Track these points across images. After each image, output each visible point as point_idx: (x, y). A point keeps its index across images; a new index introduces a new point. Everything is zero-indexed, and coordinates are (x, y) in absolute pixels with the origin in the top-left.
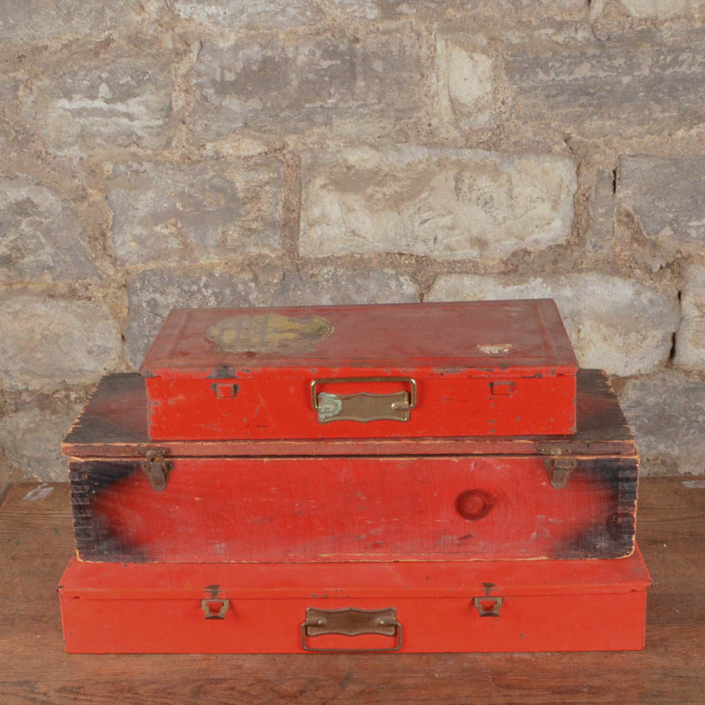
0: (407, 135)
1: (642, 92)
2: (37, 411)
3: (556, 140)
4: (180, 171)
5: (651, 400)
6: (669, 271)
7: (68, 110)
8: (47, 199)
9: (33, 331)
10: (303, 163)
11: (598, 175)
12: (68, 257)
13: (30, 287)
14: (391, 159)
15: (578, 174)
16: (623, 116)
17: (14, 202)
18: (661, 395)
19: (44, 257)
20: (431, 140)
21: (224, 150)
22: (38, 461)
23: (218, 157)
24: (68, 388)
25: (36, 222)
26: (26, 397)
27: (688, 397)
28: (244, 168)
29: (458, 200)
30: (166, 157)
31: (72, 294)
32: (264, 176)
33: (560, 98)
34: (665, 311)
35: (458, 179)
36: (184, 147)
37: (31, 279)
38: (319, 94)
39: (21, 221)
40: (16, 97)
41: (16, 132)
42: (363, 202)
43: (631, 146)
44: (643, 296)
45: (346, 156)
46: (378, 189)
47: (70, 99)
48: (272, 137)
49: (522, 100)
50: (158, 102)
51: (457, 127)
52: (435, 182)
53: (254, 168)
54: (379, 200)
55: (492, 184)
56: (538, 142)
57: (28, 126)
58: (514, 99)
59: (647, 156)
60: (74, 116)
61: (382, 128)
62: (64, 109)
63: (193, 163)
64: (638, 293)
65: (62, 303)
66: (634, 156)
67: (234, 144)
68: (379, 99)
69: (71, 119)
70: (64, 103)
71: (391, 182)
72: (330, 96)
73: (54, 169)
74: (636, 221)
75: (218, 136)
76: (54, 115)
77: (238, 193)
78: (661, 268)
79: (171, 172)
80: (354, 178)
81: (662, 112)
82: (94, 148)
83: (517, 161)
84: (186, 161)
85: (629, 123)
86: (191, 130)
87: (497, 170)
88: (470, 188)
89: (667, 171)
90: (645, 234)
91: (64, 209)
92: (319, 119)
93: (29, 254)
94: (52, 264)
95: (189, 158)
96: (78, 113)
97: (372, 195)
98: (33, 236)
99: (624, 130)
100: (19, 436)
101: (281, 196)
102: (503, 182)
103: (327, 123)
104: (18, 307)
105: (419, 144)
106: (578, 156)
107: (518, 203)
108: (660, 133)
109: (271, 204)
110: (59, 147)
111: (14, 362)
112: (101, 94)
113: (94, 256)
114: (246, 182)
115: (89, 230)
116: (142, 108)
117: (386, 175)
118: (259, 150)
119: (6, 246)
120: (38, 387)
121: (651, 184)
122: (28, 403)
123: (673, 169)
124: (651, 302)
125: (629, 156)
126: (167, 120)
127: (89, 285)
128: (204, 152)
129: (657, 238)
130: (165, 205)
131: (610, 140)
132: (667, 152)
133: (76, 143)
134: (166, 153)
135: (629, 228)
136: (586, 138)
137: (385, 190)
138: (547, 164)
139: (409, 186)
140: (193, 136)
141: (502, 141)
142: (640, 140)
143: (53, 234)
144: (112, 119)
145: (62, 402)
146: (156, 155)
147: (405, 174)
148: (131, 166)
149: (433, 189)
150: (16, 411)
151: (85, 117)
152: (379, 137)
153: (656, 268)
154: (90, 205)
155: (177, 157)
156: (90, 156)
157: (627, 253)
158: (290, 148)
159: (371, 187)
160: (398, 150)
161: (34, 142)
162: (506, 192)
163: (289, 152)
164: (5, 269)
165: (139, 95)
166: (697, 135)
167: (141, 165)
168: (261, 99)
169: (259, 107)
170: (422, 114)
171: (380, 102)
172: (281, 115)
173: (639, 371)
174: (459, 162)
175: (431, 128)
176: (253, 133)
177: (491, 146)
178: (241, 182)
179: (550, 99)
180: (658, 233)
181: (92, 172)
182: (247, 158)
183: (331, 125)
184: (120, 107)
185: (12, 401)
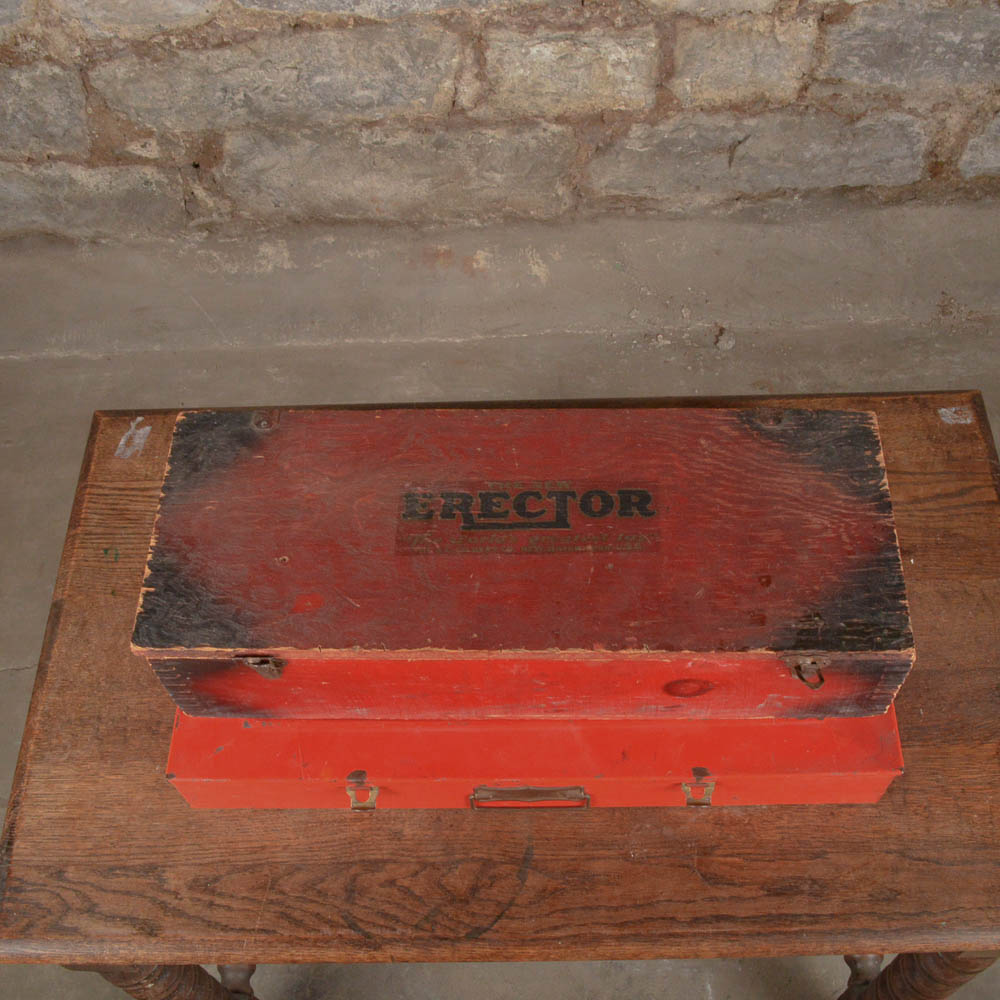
2: (135, 59)
18: (896, 20)
22: (148, 111)
24: (165, 33)
26: (116, 44)
100: (119, 88)
111: (93, 10)
120: (129, 35)
122: (123, 49)
145: (163, 48)
150: (109, 59)
185: (102, 49)
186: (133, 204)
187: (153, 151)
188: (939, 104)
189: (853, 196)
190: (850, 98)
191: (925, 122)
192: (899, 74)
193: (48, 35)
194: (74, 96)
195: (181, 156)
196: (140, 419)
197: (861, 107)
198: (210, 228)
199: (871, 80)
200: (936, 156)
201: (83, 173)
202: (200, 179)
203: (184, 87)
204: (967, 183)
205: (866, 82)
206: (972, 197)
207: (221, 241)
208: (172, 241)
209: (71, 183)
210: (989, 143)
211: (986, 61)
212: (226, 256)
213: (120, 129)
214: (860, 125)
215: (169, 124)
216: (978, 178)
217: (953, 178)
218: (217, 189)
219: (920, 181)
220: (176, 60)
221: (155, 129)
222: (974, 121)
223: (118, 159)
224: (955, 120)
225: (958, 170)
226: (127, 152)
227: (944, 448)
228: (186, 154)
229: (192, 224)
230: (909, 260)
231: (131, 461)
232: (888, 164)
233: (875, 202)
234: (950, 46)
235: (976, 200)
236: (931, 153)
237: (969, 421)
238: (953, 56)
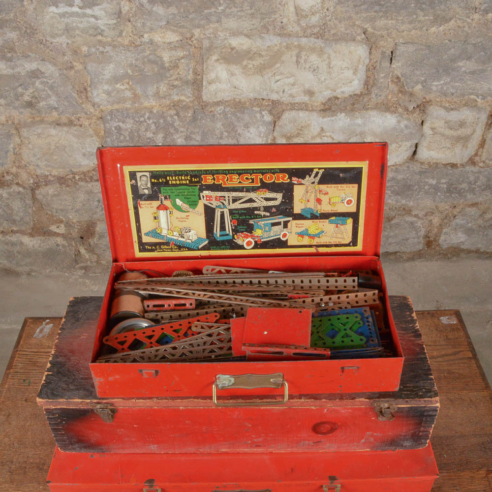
0: (268, 29)
1: (413, 4)
2: (58, 185)
3: (359, 32)
4: (129, 51)
5: (400, 177)
6: (418, 109)
7: (56, 13)
8: (49, 69)
9: (50, 144)
10: (204, 46)
11: (382, 54)
12: (66, 102)
13: (46, 119)
14: (258, 44)
15: (370, 53)
16: (400, 18)
17: (29, 71)
18: (406, 174)
19: (52, 102)
20: (283, 33)
21: (155, 39)
22: (62, 210)
23: (151, 42)
24: (74, 173)
25: (44, 82)
26: (50, 178)
27: (421, 176)
28: (168, 49)
29: (298, 68)
30: (120, 42)
31: (71, 123)
32: (181, 53)
33: (363, 7)
34: (413, 132)
35: (298, 56)
36: (130, 36)
37: (45, 115)
38: (213, 4)
39: (35, 81)
40: (23, 6)
41: (26, 28)
42: (240, 70)
43: (403, 37)
44: (402, 123)
45: (230, 41)
46: (250, 62)
47: (57, 7)
48: (184, 30)
49: (339, 8)
50: (112, 9)
51: (299, 24)
52: (284, 58)
53: (175, 48)
54: (250, 68)
55: (318, 59)
56: (347, 34)
57: (32, 24)
58: (335, 7)
59: (412, 43)
60: (61, 18)
61: (252, 24)
62: (54, 13)
63: (137, 46)
64: (399, 122)
65: (65, 129)
66: (404, 43)
67: (161, 35)
68: (251, 7)
69: (59, 19)
70: (53, 9)
71: (258, 58)
72: (220, 5)
73: (51, 50)
74: (402, 80)
75: (152, 30)
76: (48, 17)
77: (165, 64)
78: (414, 108)
79: (123, 52)
80: (235, 55)
81: (423, 16)
82: (75, 37)
83: (334, 45)
84: (133, 45)
85: (403, 23)
86: (134, 26)
87: (322, 50)
88: (305, 61)
89: (423, 52)
90: (406, 88)
91: (60, 75)
92: (214, 19)
93: (42, 100)
94: (57, 106)
95: (134, 43)
96: (63, 15)
97: (246, 66)
98: (44, 90)
99: (400, 26)
100: (49, 199)
101: (192, 65)
102: (325, 58)
103: (219, 21)
104: (39, 131)
105: (275, 34)
106: (371, 42)
107: (333, 70)
108: (421, 29)
109: (186, 70)
110: (53, 37)
111: (41, 161)
112: (76, 4)
113: (81, 102)
114: (170, 57)
115: (77, 87)
116: (103, 12)
117: (254, 54)
118: (177, 39)
119: (28, 96)
120: (56, 174)
121: (413, 60)
122: (52, 181)
123: (427, 52)
124: (406, 126)
125: (402, 43)
126: (119, 20)
127: (80, 118)
128: (143, 40)
129: (413, 90)
130: (122, 71)
131: (391, 33)
132: (424, 41)
133: (64, 34)
134: (120, 39)
135: (397, 85)
136: (377, 31)
137: (254, 62)
138: (352, 47)
139: (268, 60)
140: (136, 29)
141: (326, 33)
142: (408, 33)
143: (56, 89)
144: (85, 19)
145: (72, 181)
146: (114, 41)
147: (266, 52)
148: (98, 49)
149: (283, 62)
150: (46, 185)
151: (68, 17)
152: (251, 30)
153: (411, 108)
154: (76, 72)
155: (126, 42)
156: (73, 42)
157: (395, 99)
158: (196, 37)
159: (246, 61)
160: (262, 38)
161: (37, 34)
162: (327, 65)
163: (196, 39)
164: (29, 110)
165: (100, 4)
166: (443, 31)
167: (105, 48)
168: (177, 7)
169: (176, 12)
170: (277, 16)
171: (251, 9)
172: (190, 17)
173: (396, 163)
174: (299, 46)
175: (282, 24)
176: (173, 28)
177: (319, 36)
178: (166, 57)
179: (356, 8)
180: (414, 87)
181: (75, 52)
182: (170, 43)
183: (221, 22)
184: (88, 11)
185: (43, 180)
186: (50, 255)
187: (62, 230)
188: (428, 213)
189: (392, 257)
190: (388, 210)
191: (423, 221)
192: (409, 199)
193: (19, 173)
194: (27, 202)
195: (75, 233)
196: (48, 321)
197: (393, 214)
198: (85, 268)
199: (397, 201)
200: (429, 237)
201: (27, 239)
202: (83, 244)
203: (80, 199)
204: (444, 251)
205: (394, 202)
206: (446, 257)
207: (91, 275)
208: (67, 274)
209: (21, 244)
210: (453, 231)
211: (448, 193)
212: (93, 282)
213: (47, 218)
214: (393, 222)
215: (71, 217)
216: (449, 248)
217: (437, 248)
218: (91, 250)
219: (422, 250)
220: (77, 186)
221: (64, 219)
222: (445, 221)
223: (45, 233)
224: (436, 220)
225: (439, 244)
226: (50, 230)
227: (444, 334)
228: (77, 232)
229: (77, 266)
230: (420, 286)
231: (42, 339)
232: (407, 241)
233: (402, 260)
234: (431, 185)
235: (449, 258)
236: (426, 236)
237: (455, 323)
238: (433, 190)
